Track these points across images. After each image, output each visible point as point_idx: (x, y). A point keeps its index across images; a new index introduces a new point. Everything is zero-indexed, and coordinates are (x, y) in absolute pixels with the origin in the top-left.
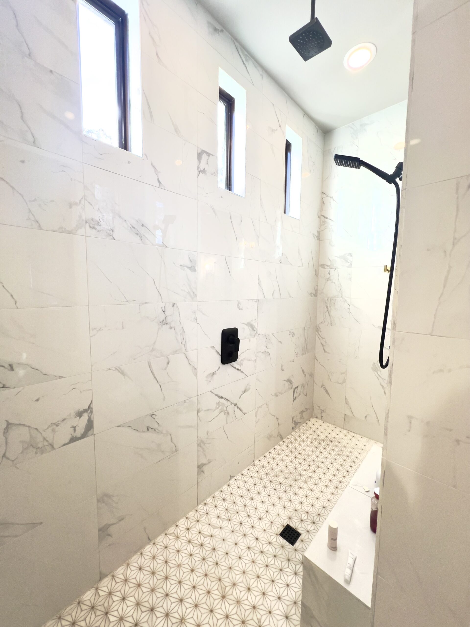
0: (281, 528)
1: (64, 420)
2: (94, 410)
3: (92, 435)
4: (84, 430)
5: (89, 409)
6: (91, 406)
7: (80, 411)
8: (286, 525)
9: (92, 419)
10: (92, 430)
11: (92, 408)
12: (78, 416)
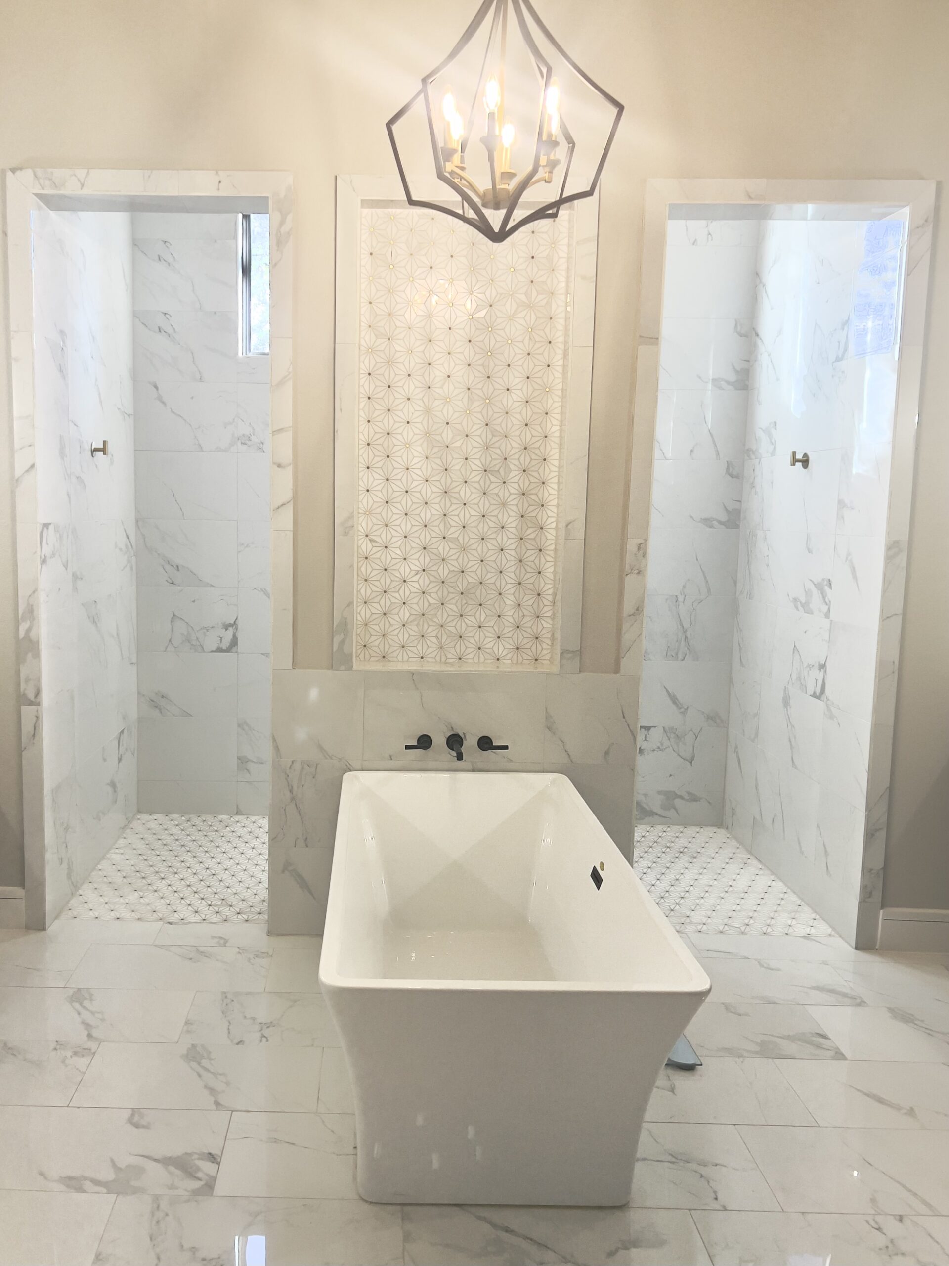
1: (212, 627)
2: (239, 627)
3: (236, 652)
4: (229, 645)
5: (234, 625)
6: (237, 622)
7: (226, 623)
9: (237, 636)
10: (236, 647)
11: (237, 625)
12: (225, 628)
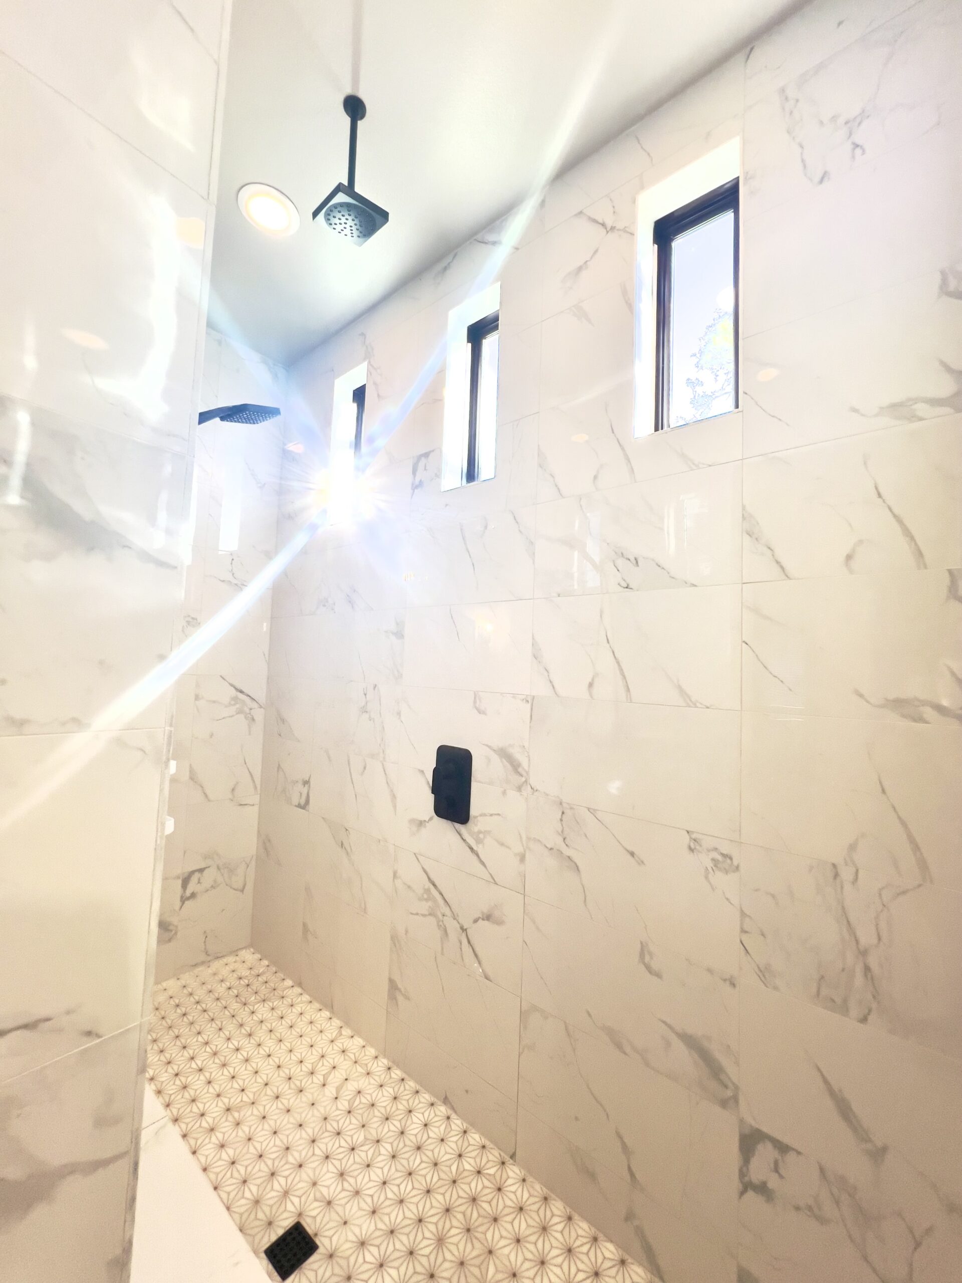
0: (313, 1227)
8: (318, 1242)
